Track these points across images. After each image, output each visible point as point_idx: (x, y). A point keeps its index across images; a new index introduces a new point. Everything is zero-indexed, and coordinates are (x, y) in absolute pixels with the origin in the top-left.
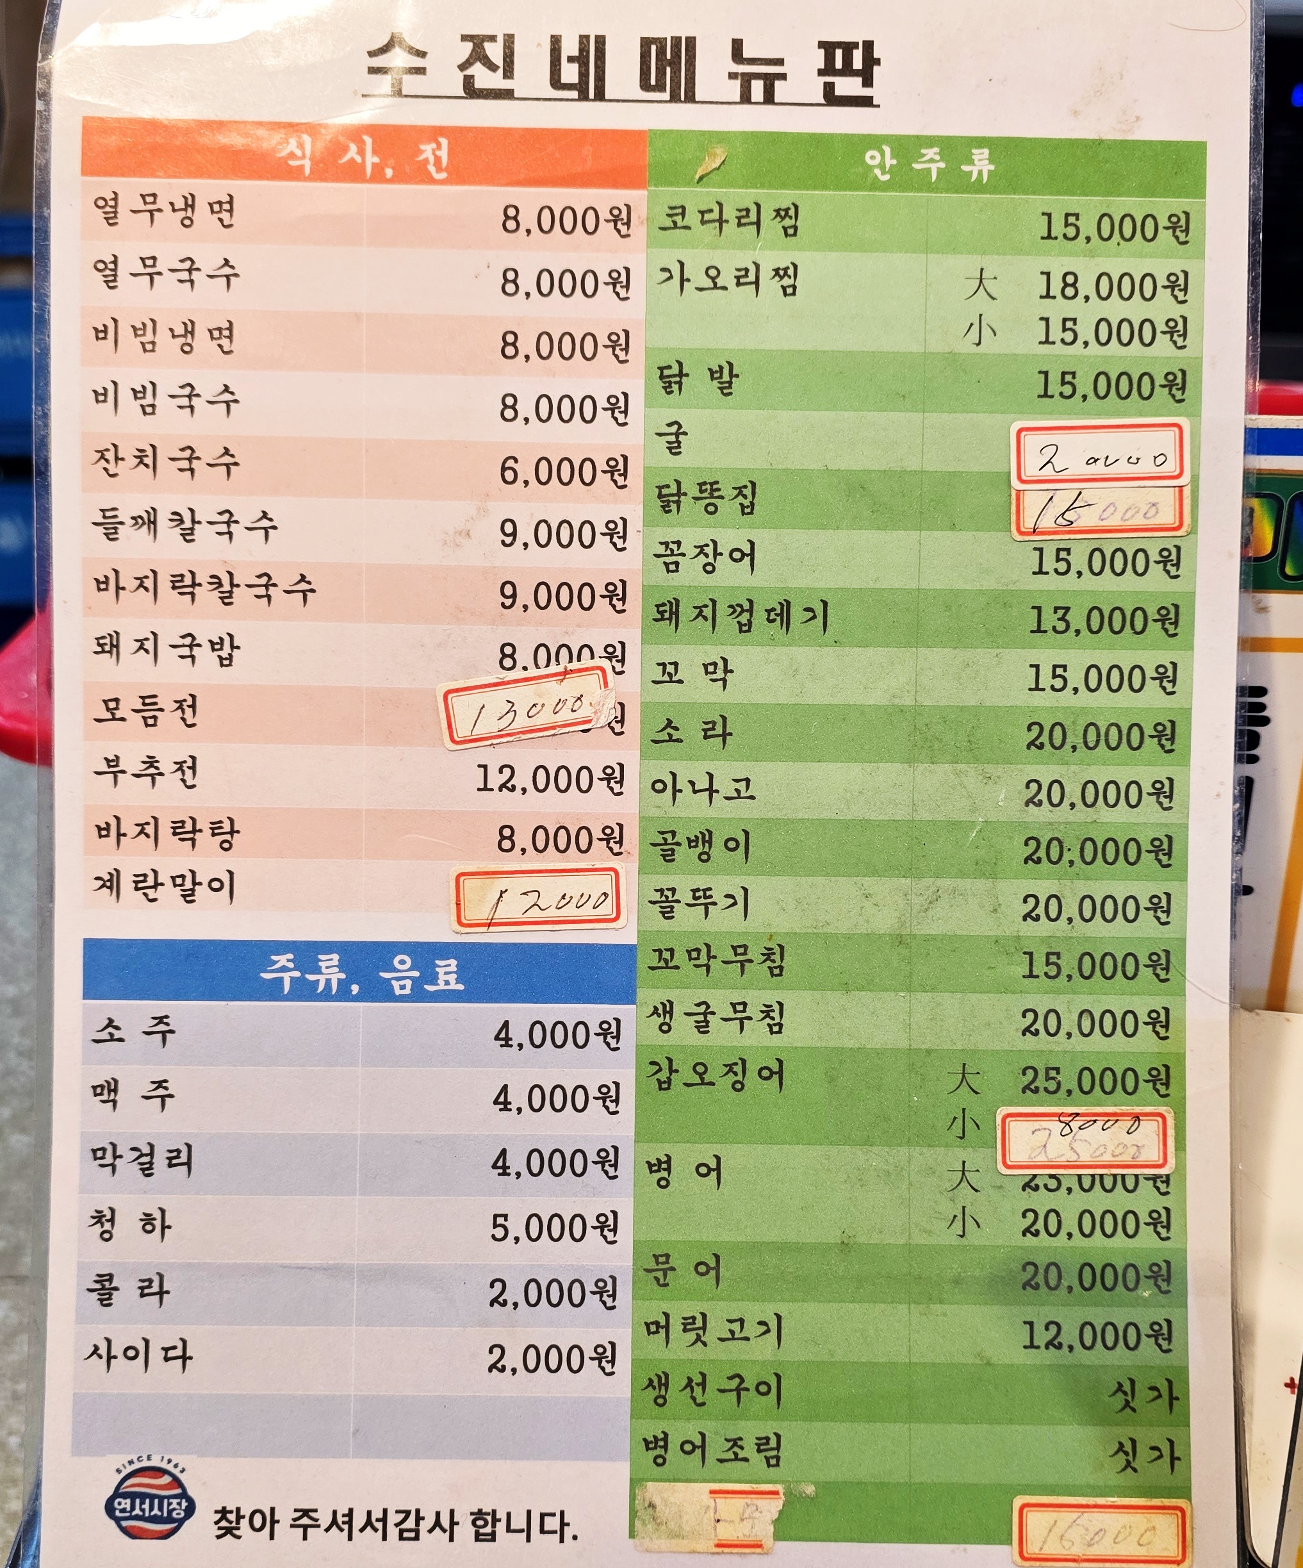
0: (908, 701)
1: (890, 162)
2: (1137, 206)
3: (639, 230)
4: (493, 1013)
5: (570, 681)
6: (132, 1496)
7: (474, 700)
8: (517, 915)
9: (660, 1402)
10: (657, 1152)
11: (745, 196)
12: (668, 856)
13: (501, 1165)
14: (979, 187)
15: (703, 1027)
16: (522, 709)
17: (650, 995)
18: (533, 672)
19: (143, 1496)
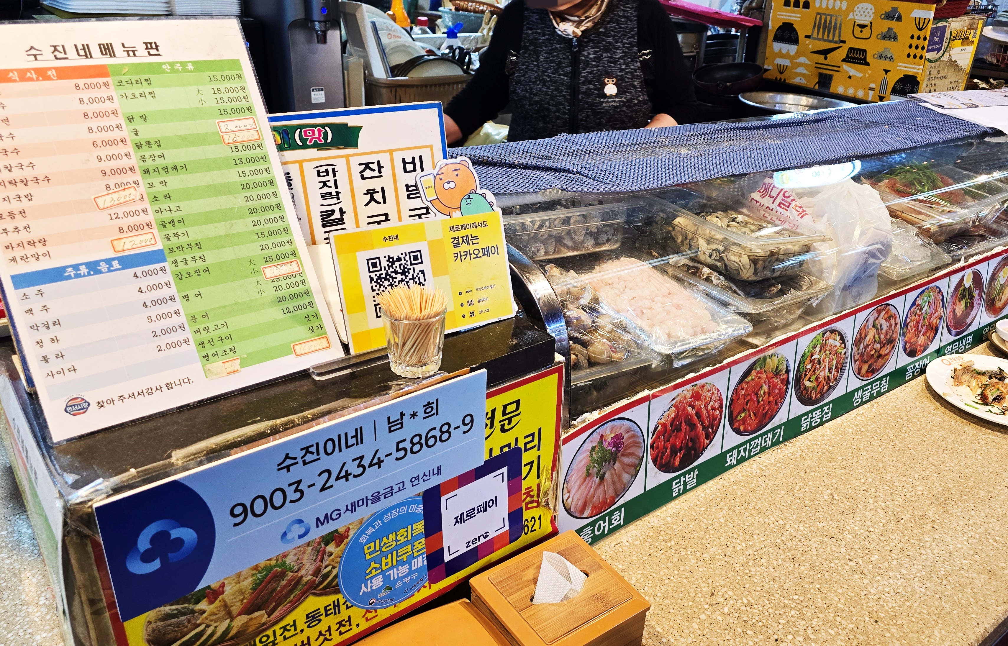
0: (211, 183)
1: (169, 67)
2: (229, 73)
3: (111, 87)
4: (132, 271)
5: (126, 191)
6: (71, 406)
7: (102, 199)
8: (130, 247)
9: (204, 347)
10: (184, 294)
11: (137, 77)
12: (164, 227)
13: (145, 305)
14: (191, 71)
15: (186, 264)
16: (116, 199)
17: (170, 259)
18: (116, 190)
19: (74, 405)
